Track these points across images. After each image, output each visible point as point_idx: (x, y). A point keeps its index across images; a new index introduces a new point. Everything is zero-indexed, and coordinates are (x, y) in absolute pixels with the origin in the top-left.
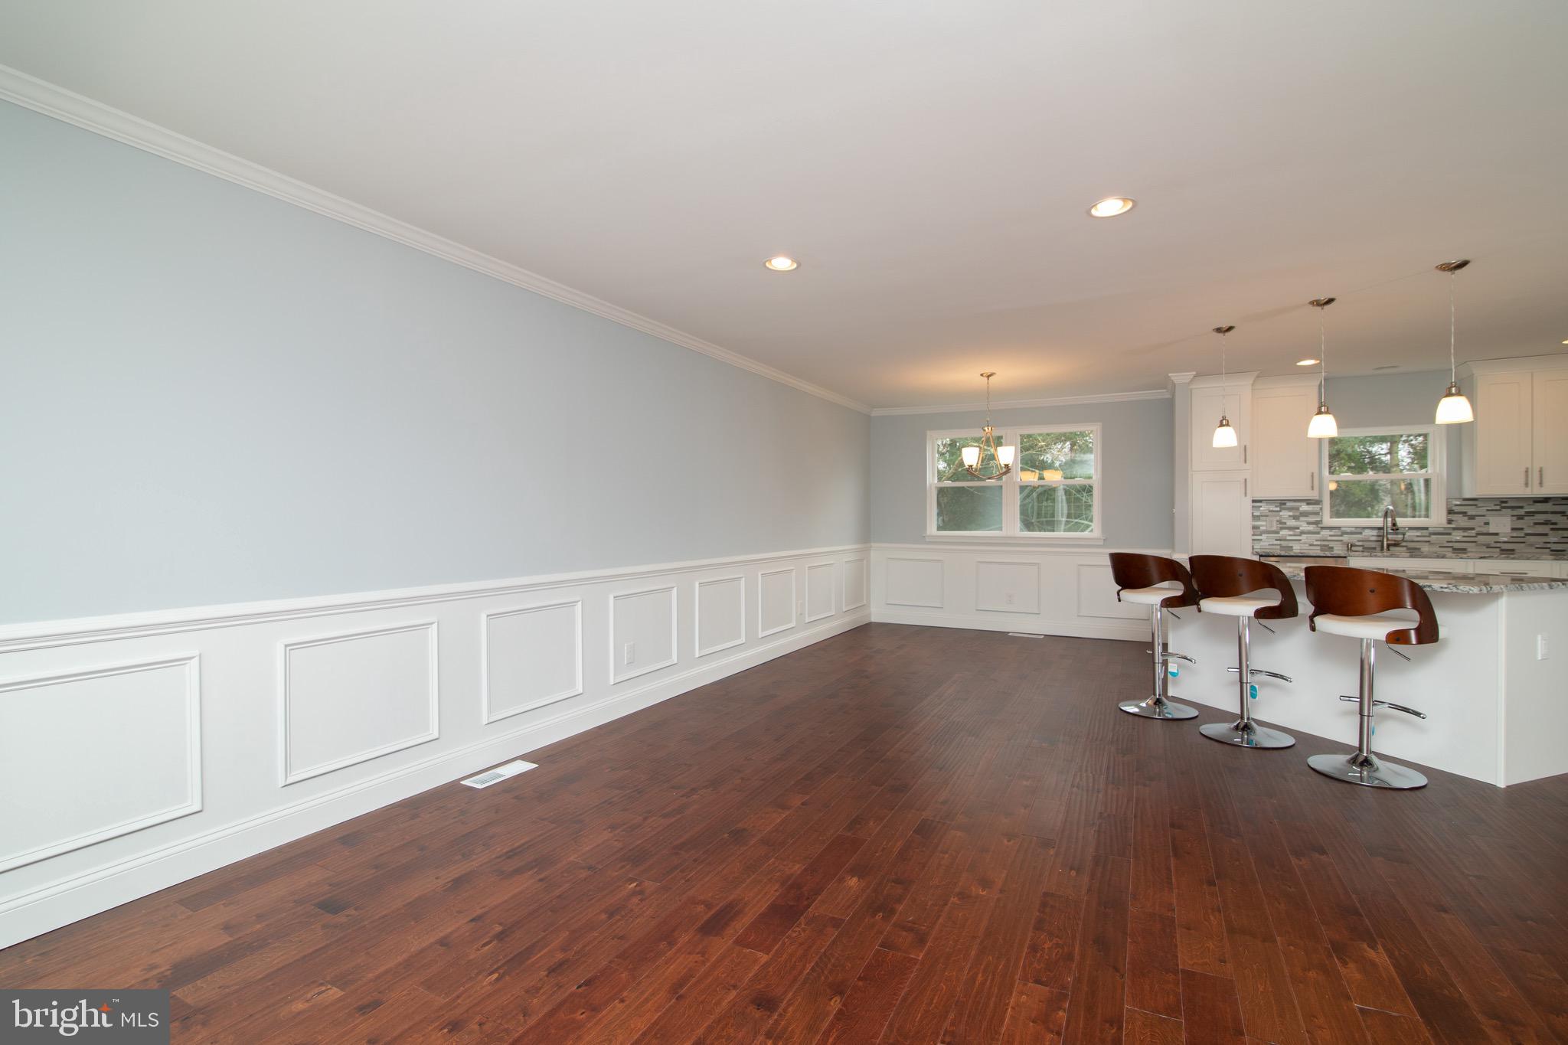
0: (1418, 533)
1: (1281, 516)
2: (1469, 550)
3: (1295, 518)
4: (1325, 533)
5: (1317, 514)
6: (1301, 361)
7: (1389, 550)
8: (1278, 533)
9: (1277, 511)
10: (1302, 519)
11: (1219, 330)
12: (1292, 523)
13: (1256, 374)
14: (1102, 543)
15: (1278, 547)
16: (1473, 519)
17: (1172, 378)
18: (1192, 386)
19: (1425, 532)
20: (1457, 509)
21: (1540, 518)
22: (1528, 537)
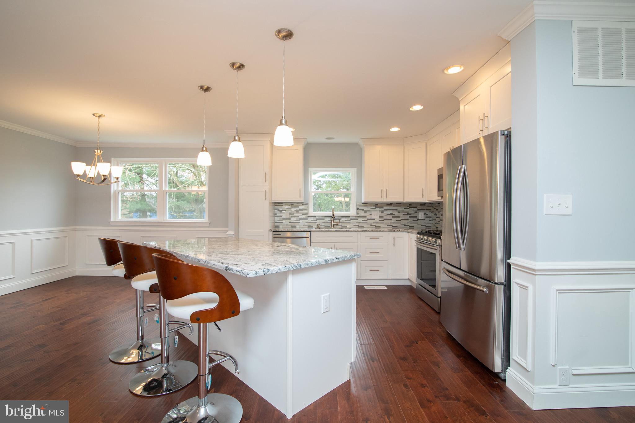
0: (346, 219)
1: (291, 211)
2: (364, 227)
3: (297, 212)
4: (310, 219)
5: (306, 209)
7: (334, 227)
8: (290, 219)
9: (290, 208)
10: (300, 212)
12: (296, 214)
14: (208, 225)
15: (290, 226)
16: (366, 212)
19: (348, 219)
20: (360, 208)
21: (389, 212)
22: (385, 220)
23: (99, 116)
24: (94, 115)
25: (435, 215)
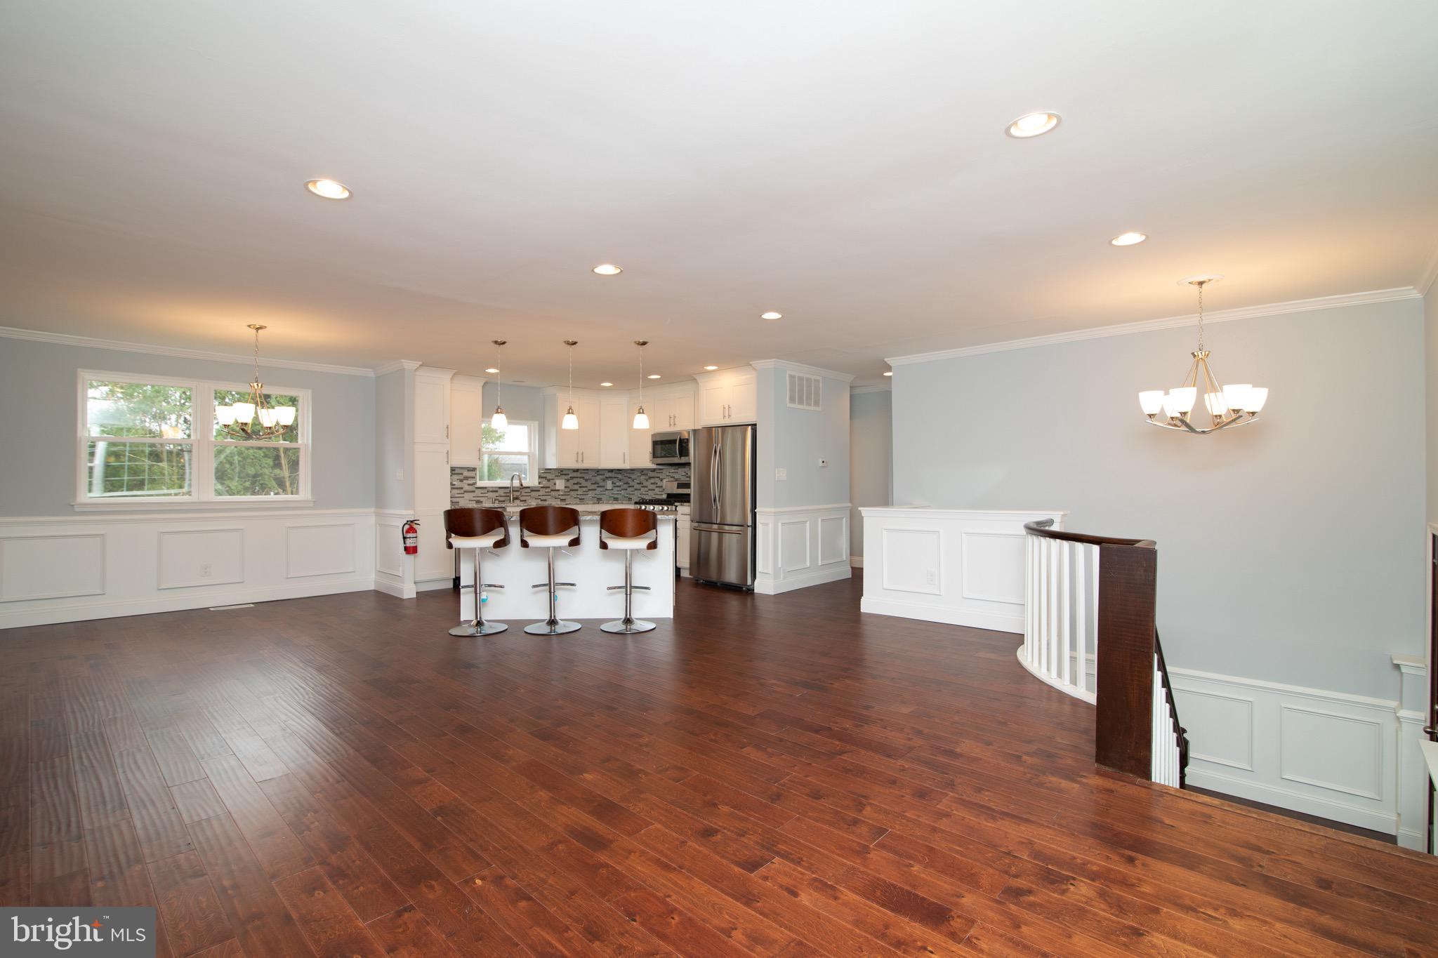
0: (526, 491)
3: (461, 481)
4: (478, 492)
5: (473, 478)
6: (489, 368)
7: (514, 502)
10: (465, 481)
11: (496, 342)
13: (455, 371)
14: (311, 505)
16: (550, 481)
17: (404, 364)
18: (418, 373)
19: (529, 490)
20: (542, 475)
21: (575, 481)
22: (572, 492)
23: (258, 329)
24: (249, 326)
25: (627, 483)
